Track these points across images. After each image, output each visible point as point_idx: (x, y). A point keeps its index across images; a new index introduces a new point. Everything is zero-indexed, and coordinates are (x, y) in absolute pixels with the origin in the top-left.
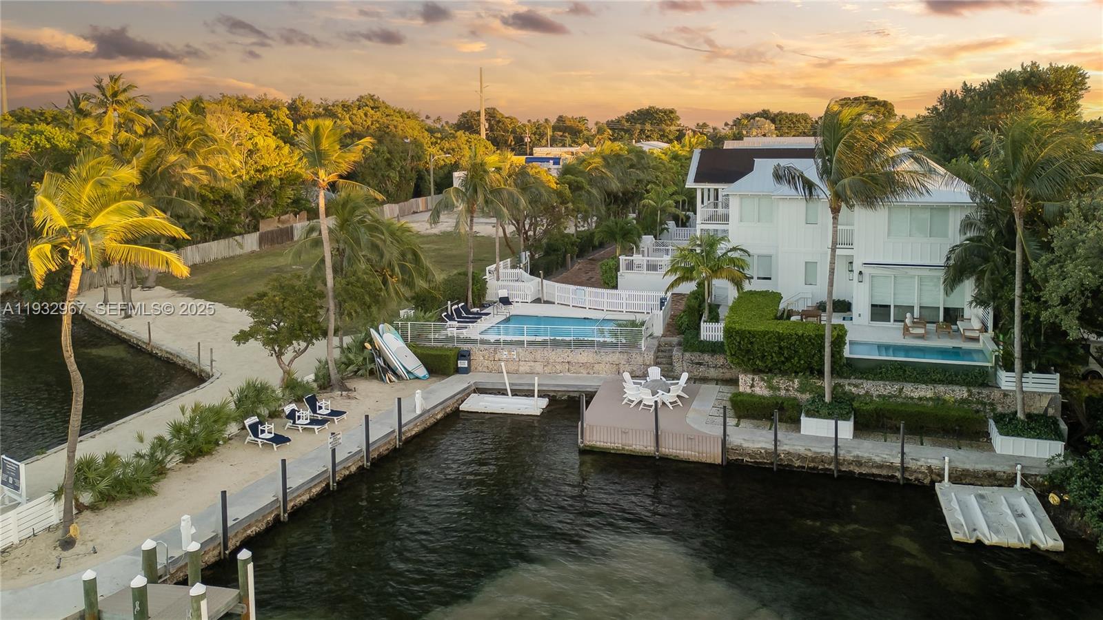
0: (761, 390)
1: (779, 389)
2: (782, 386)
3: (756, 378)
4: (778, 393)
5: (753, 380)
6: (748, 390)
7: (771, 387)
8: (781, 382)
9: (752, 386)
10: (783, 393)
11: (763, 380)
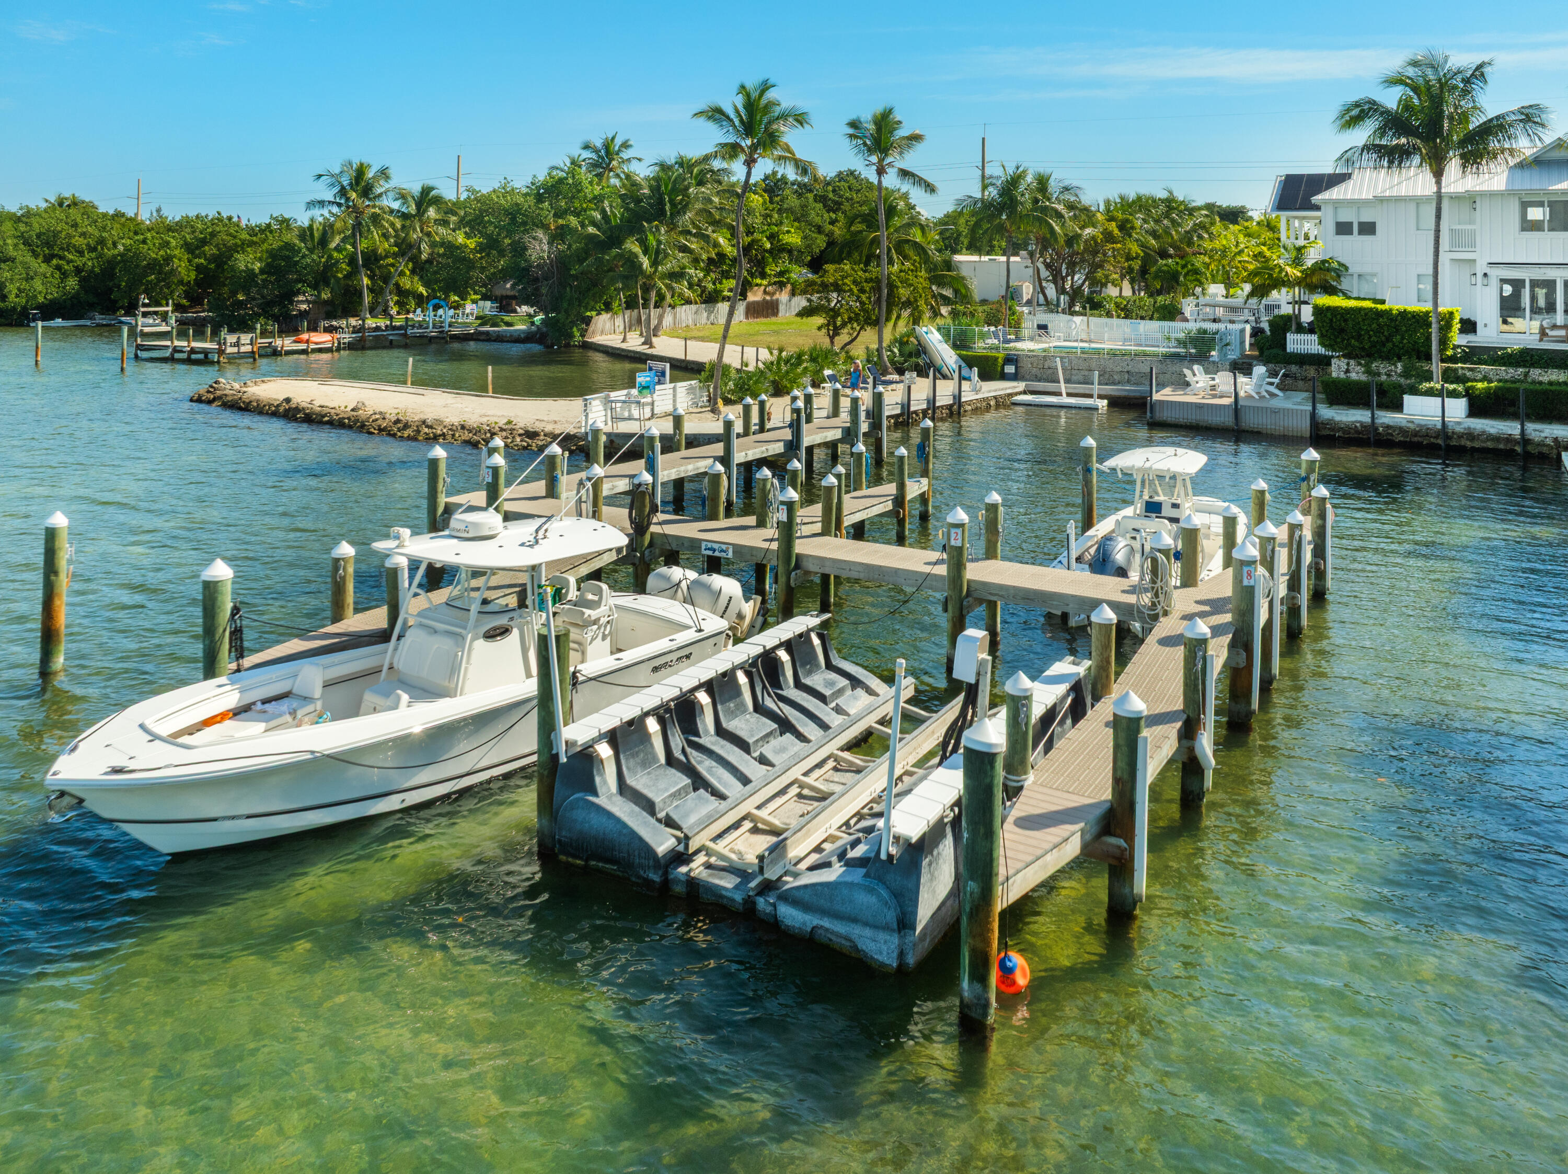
0: (1357, 374)
1: (1379, 374)
2: (1383, 371)
3: (1352, 362)
4: (1377, 379)
5: (1348, 364)
6: (1342, 376)
7: (1368, 372)
8: (1381, 367)
9: (1347, 371)
10: (1384, 378)
11: (1360, 364)
